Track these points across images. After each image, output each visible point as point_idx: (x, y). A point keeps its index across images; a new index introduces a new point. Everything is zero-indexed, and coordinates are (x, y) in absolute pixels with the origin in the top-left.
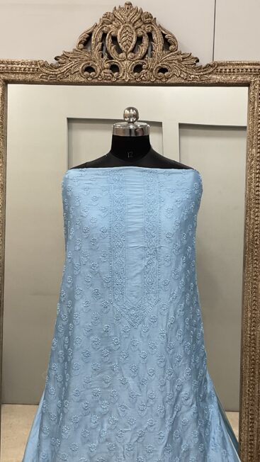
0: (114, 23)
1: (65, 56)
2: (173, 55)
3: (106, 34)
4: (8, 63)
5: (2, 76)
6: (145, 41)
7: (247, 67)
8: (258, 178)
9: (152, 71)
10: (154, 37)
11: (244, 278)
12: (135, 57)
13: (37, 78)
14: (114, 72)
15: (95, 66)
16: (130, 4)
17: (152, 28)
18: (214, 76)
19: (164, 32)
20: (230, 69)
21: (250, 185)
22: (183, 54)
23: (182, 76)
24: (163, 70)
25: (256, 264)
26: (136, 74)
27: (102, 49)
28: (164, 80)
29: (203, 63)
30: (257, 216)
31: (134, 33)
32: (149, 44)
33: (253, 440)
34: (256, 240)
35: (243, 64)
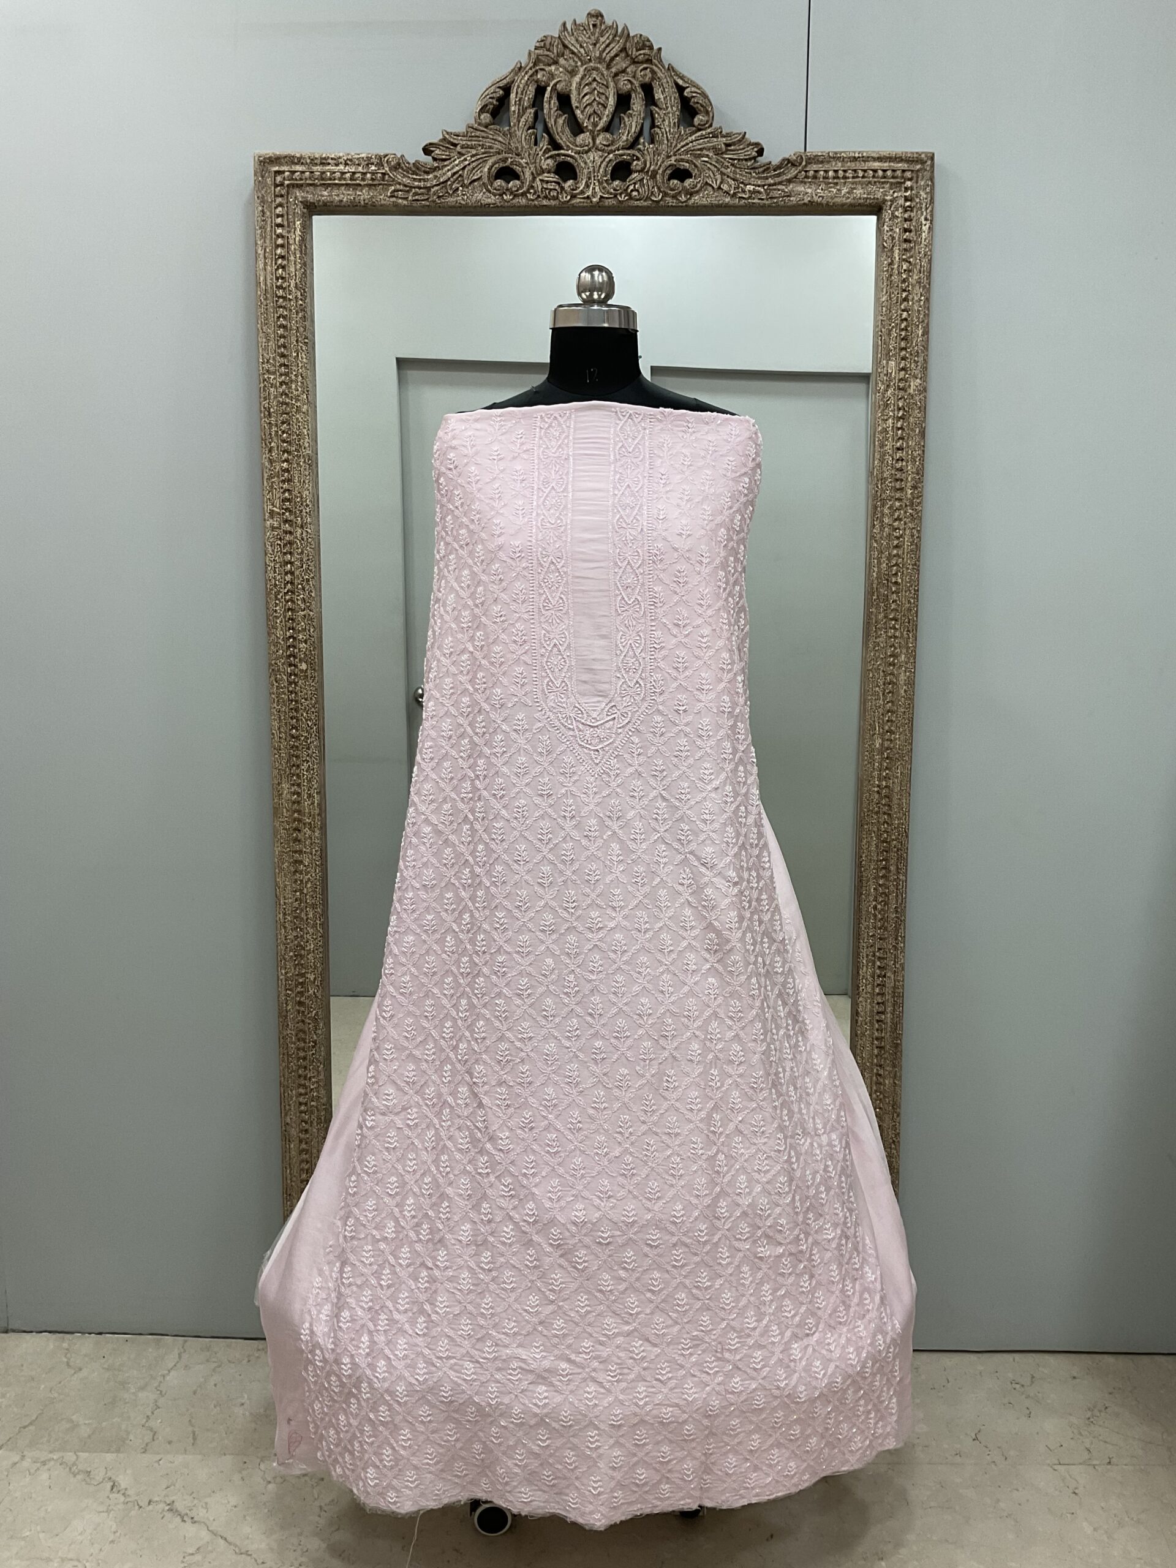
0: (562, 61)
1: (448, 142)
2: (703, 137)
3: (544, 89)
4: (313, 161)
5: (299, 194)
6: (637, 104)
7: (876, 165)
8: (901, 428)
9: (653, 176)
10: (658, 95)
11: (865, 661)
12: (613, 143)
13: (383, 198)
14: (565, 181)
15: (520, 165)
16: (599, 15)
17: (653, 72)
18: (801, 188)
19: (680, 82)
20: (836, 171)
21: (882, 446)
22: (728, 135)
23: (725, 187)
24: (681, 174)
25: (894, 628)
26: (617, 183)
27: (533, 127)
28: (683, 198)
29: (772, 156)
30: (901, 520)
31: (612, 84)
32: (645, 112)
33: (883, 1013)
34: (896, 574)
35: (866, 159)
